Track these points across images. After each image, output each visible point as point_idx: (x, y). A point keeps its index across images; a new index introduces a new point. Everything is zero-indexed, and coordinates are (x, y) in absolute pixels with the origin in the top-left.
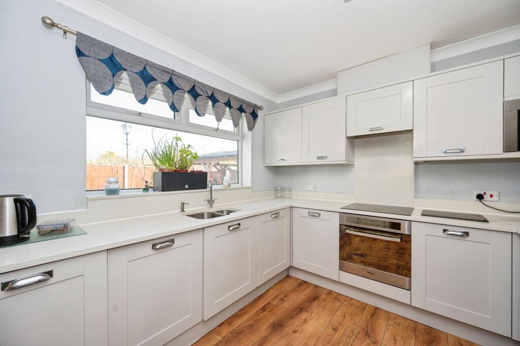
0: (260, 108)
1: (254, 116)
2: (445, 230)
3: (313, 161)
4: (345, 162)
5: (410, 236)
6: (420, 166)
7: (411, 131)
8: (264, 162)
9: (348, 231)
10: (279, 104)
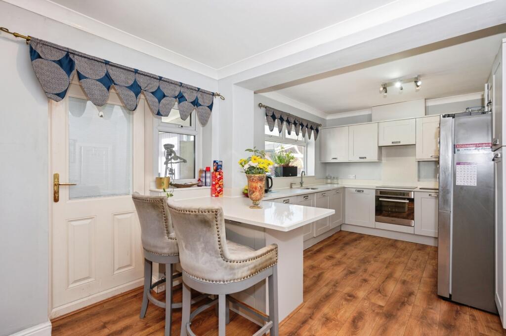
0: (320, 125)
1: (317, 131)
2: (430, 195)
3: (357, 160)
4: (377, 161)
5: (414, 199)
6: (421, 163)
7: (415, 145)
8: (320, 160)
9: (380, 199)
10: (328, 120)
